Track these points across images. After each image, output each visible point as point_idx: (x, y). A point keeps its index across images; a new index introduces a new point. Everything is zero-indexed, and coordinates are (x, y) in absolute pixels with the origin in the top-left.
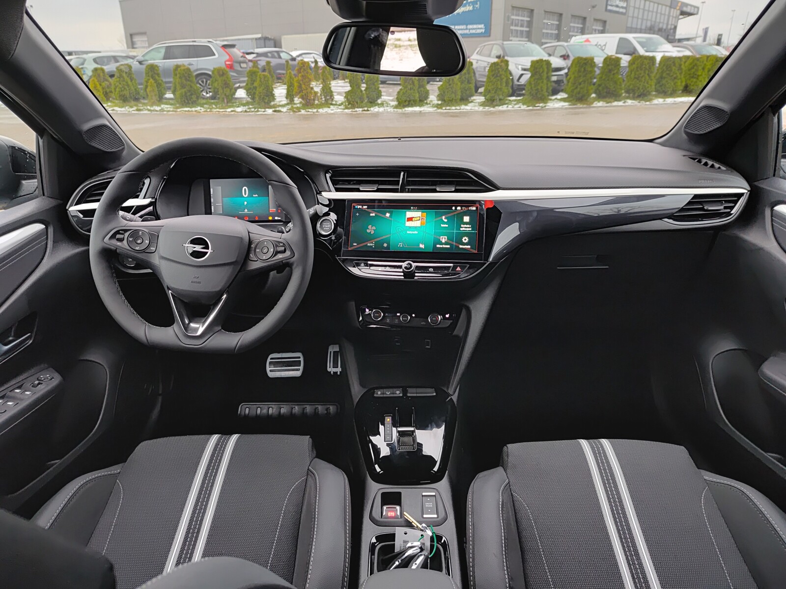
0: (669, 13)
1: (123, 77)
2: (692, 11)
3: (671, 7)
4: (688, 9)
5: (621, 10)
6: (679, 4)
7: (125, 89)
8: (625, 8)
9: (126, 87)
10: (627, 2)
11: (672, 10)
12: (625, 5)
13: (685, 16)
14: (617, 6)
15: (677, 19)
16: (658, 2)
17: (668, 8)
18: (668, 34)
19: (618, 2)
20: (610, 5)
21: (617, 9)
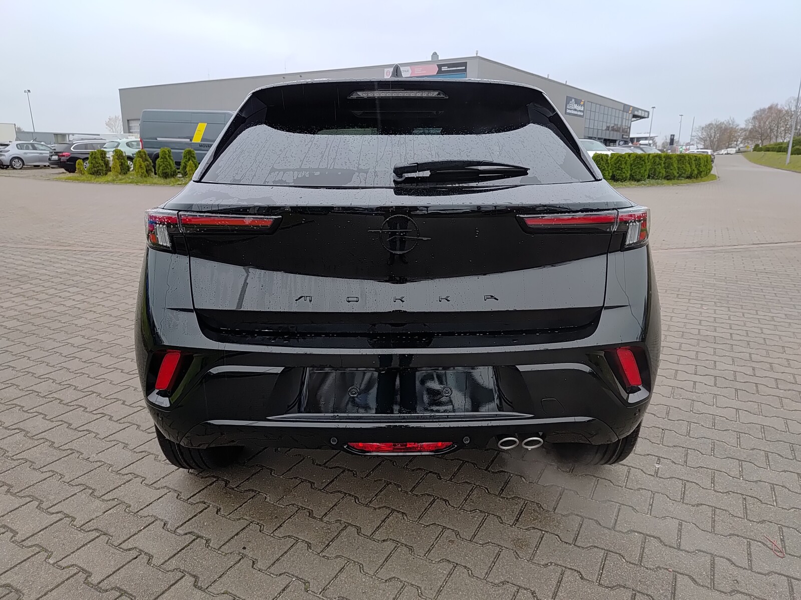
0: (623, 115)
1: (166, 159)
2: (643, 115)
3: (623, 111)
4: (639, 113)
5: (579, 113)
6: (631, 108)
7: (167, 168)
8: (583, 112)
9: (169, 166)
10: (584, 107)
11: (625, 113)
12: (582, 109)
13: (637, 119)
14: (575, 110)
15: (630, 121)
16: (611, 107)
17: (621, 112)
18: (623, 133)
19: (576, 106)
20: (569, 109)
21: (576, 113)
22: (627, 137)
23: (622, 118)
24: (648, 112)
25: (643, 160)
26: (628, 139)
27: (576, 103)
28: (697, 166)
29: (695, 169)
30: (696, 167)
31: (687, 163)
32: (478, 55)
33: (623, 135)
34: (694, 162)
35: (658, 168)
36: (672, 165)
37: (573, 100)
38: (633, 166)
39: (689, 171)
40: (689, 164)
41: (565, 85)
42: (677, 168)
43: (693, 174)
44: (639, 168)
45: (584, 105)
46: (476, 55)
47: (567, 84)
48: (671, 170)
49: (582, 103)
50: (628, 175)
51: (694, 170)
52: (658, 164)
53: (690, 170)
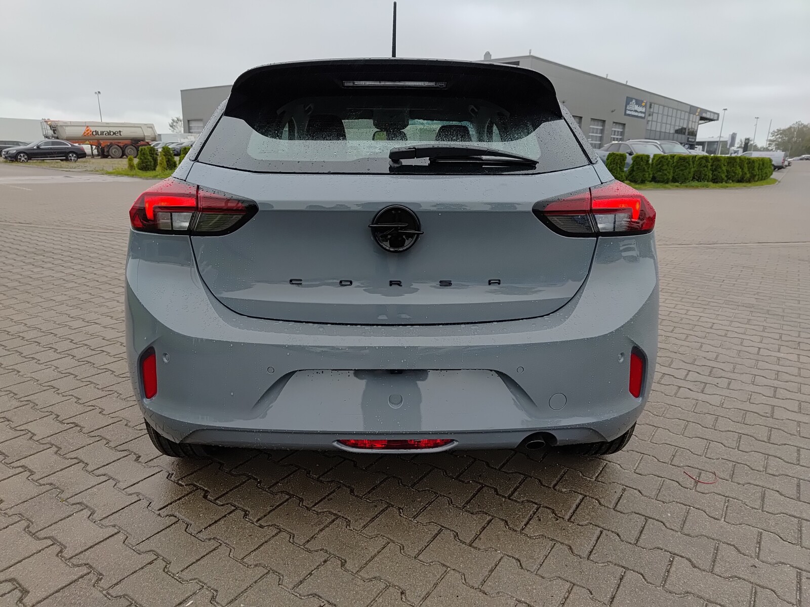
0: (689, 117)
2: (712, 117)
3: (690, 113)
4: (707, 115)
5: (640, 115)
6: (699, 110)
8: (644, 113)
10: (646, 108)
11: (691, 115)
12: (644, 110)
13: (706, 121)
14: (636, 111)
15: (697, 124)
16: (676, 108)
17: (687, 114)
18: (688, 136)
19: (636, 108)
20: (629, 110)
21: (636, 114)
22: (693, 140)
23: (688, 120)
24: (718, 114)
25: (687, 162)
26: (694, 142)
27: (636, 104)
28: (751, 170)
29: (748, 172)
30: (748, 170)
31: (738, 166)
32: (531, 54)
33: (688, 138)
34: (746, 165)
35: (704, 170)
36: (720, 167)
37: (634, 101)
38: (676, 167)
39: (739, 173)
40: (741, 168)
41: (626, 85)
42: (725, 171)
43: (744, 177)
44: (682, 170)
45: (645, 106)
46: (528, 54)
47: (628, 84)
48: (719, 172)
49: (644, 104)
50: (671, 178)
51: (746, 174)
52: (704, 167)
53: (741, 173)
